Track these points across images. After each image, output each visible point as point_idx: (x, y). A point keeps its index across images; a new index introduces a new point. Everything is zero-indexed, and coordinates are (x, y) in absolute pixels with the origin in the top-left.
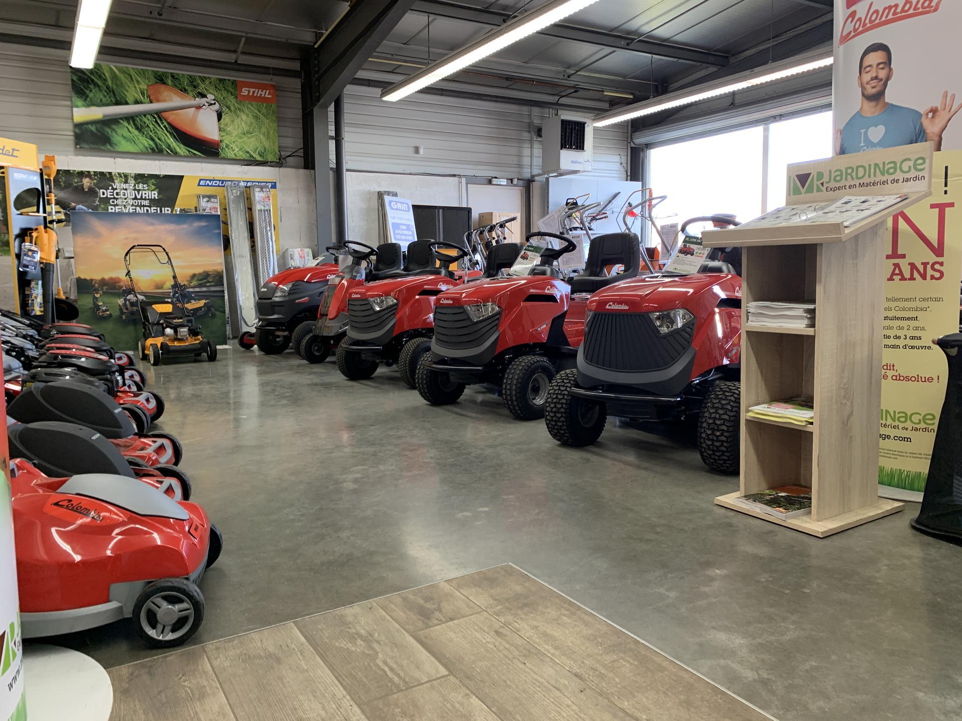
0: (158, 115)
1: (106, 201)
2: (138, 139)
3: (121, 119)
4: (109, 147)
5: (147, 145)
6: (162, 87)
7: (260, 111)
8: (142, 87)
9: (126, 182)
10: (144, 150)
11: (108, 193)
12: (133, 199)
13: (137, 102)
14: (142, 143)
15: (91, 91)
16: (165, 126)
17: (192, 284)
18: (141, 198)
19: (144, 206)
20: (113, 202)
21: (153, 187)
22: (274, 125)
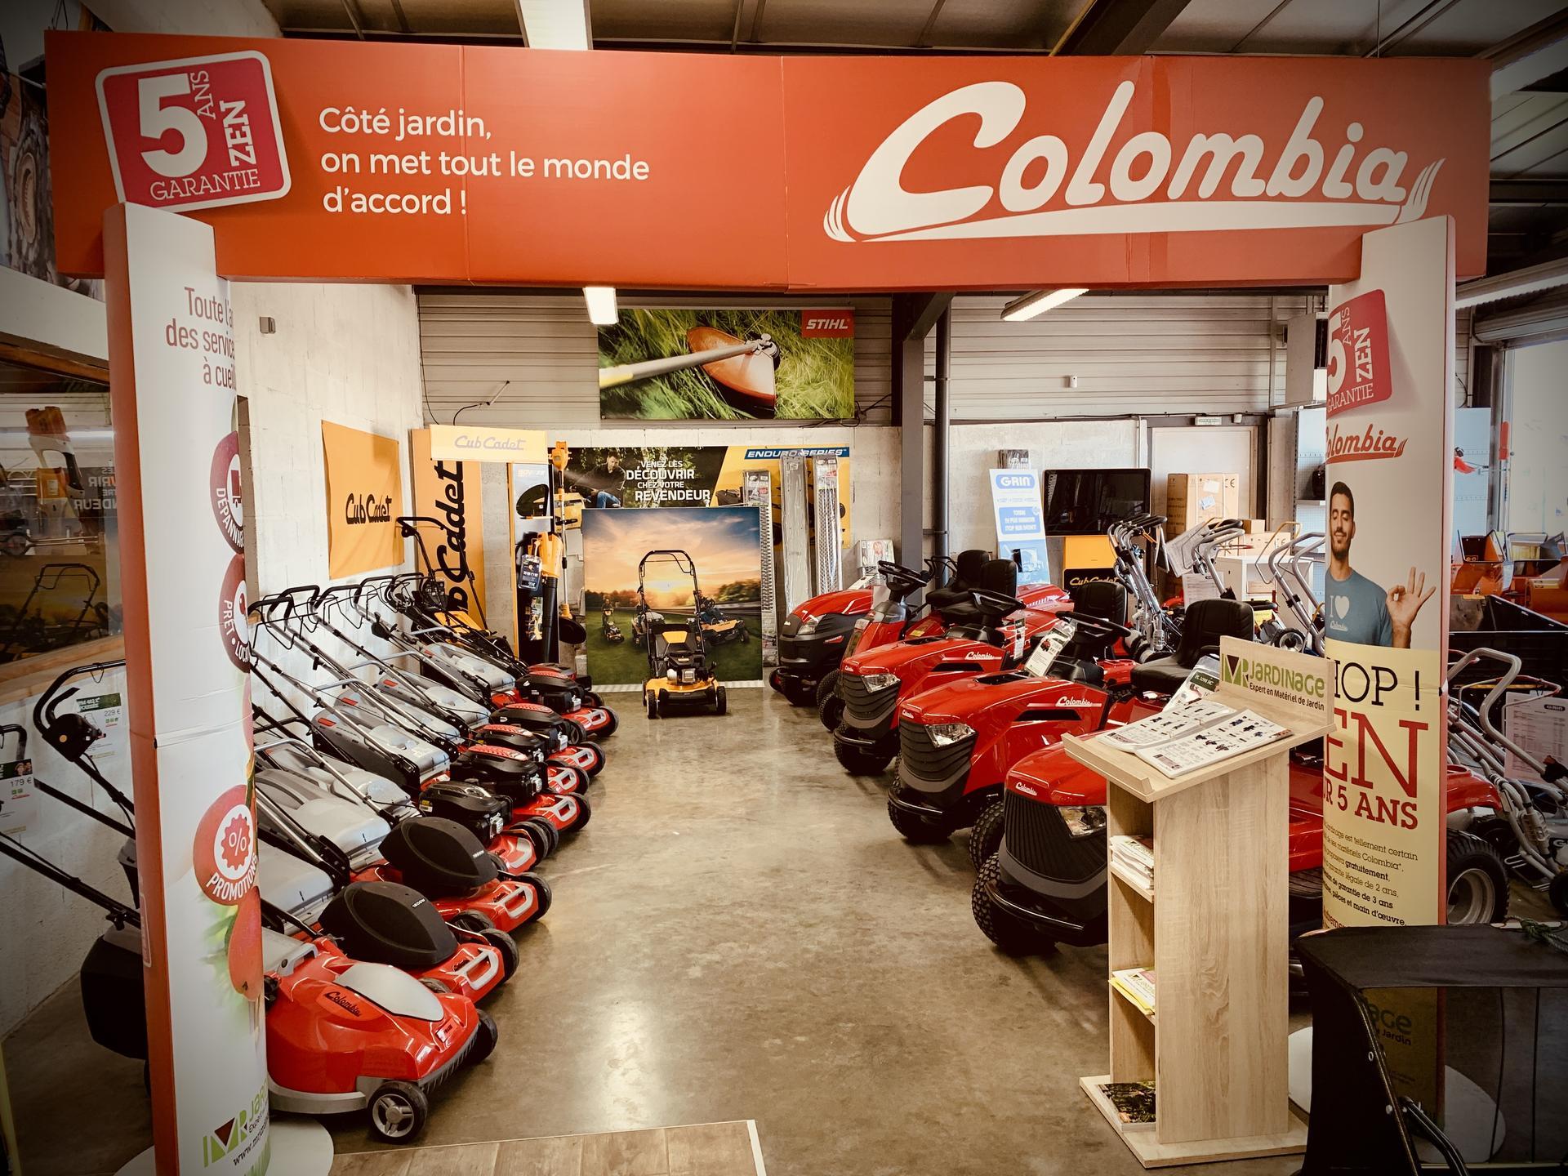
0: (699, 367)
1: (632, 484)
2: (674, 401)
3: (654, 377)
4: (638, 415)
5: (684, 409)
6: (705, 331)
7: (830, 350)
8: (680, 333)
9: (657, 459)
10: (680, 415)
11: (636, 475)
12: (665, 480)
13: (674, 354)
14: (677, 407)
15: (620, 345)
16: (707, 383)
17: (721, 599)
18: (675, 479)
19: (677, 489)
20: (641, 485)
21: (689, 464)
22: (850, 368)
